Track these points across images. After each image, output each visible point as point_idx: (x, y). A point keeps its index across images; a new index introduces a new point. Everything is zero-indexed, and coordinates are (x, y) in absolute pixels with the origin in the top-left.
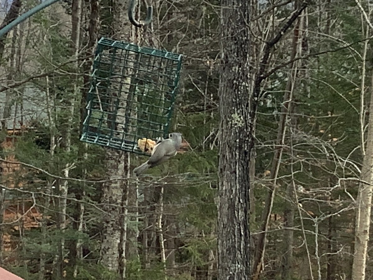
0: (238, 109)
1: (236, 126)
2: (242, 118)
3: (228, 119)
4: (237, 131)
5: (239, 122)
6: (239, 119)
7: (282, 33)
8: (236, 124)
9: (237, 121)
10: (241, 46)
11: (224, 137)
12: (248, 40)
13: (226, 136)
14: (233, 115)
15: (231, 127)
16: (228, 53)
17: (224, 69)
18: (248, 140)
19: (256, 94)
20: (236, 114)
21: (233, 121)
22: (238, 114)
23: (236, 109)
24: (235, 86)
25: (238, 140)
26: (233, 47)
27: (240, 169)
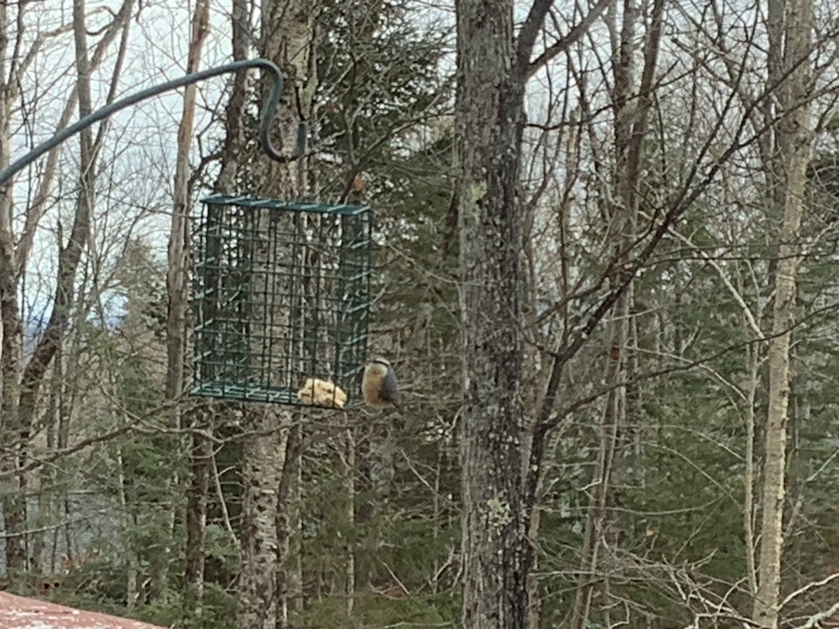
0: (499, 490)
1: (496, 524)
2: (508, 507)
3: (481, 510)
4: (499, 534)
5: (503, 515)
6: (502, 510)
7: (584, 336)
8: (495, 520)
9: (499, 513)
10: (504, 363)
11: (472, 545)
12: (518, 353)
13: (476, 544)
14: (489, 503)
15: (487, 526)
16: (477, 379)
17: (470, 410)
18: (520, 552)
19: (534, 458)
20: (496, 500)
21: (491, 513)
22: (500, 500)
23: (495, 490)
24: (491, 444)
25: (500, 552)
26: (487, 367)
27: (506, 609)
